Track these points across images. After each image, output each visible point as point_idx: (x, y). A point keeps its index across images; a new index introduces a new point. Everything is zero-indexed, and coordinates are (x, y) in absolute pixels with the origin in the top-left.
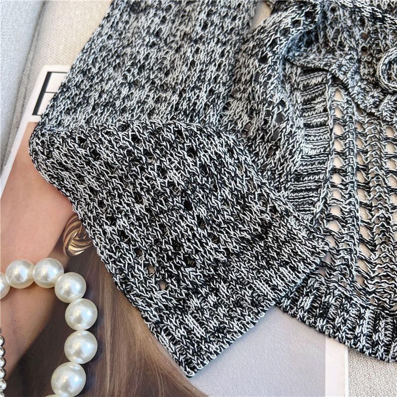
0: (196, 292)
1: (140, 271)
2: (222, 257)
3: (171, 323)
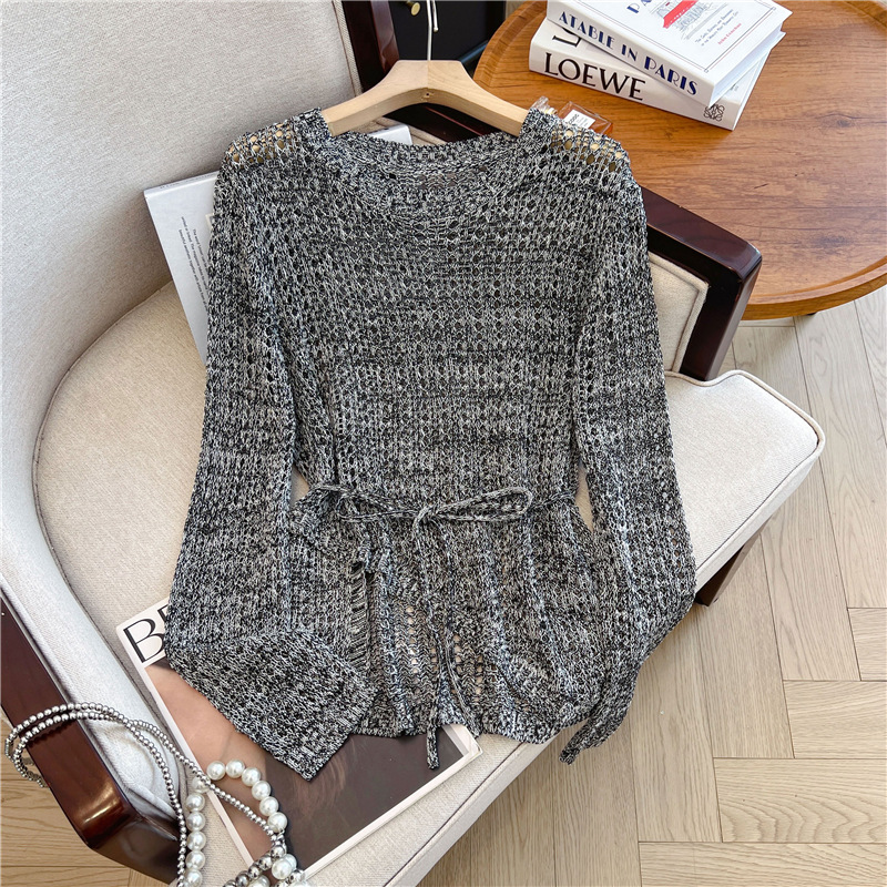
0: (305, 733)
1: (266, 730)
2: (317, 709)
3: (294, 753)
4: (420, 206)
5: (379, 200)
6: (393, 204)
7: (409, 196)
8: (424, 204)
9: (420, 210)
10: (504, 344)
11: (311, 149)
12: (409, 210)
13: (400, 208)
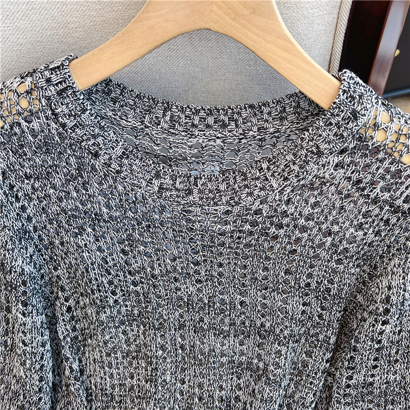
4: (190, 192)
5: (144, 184)
6: (161, 188)
7: (178, 180)
8: (195, 191)
9: (191, 198)
10: (268, 325)
11: (63, 126)
12: (178, 197)
13: (168, 194)
